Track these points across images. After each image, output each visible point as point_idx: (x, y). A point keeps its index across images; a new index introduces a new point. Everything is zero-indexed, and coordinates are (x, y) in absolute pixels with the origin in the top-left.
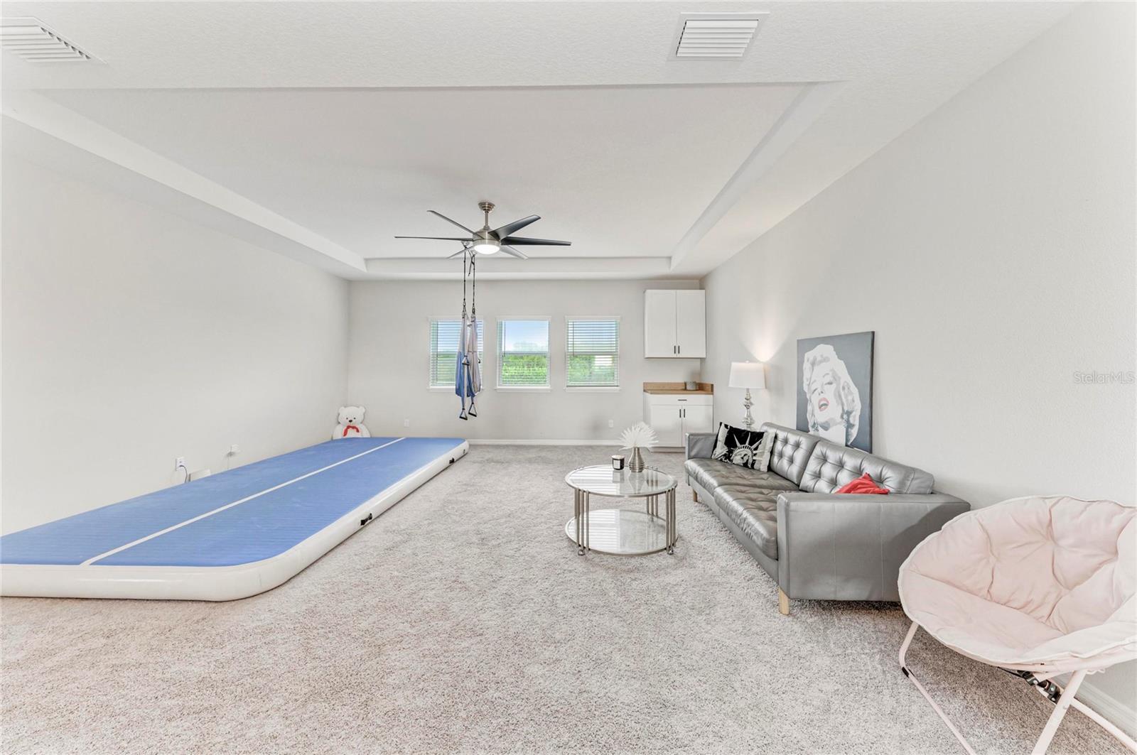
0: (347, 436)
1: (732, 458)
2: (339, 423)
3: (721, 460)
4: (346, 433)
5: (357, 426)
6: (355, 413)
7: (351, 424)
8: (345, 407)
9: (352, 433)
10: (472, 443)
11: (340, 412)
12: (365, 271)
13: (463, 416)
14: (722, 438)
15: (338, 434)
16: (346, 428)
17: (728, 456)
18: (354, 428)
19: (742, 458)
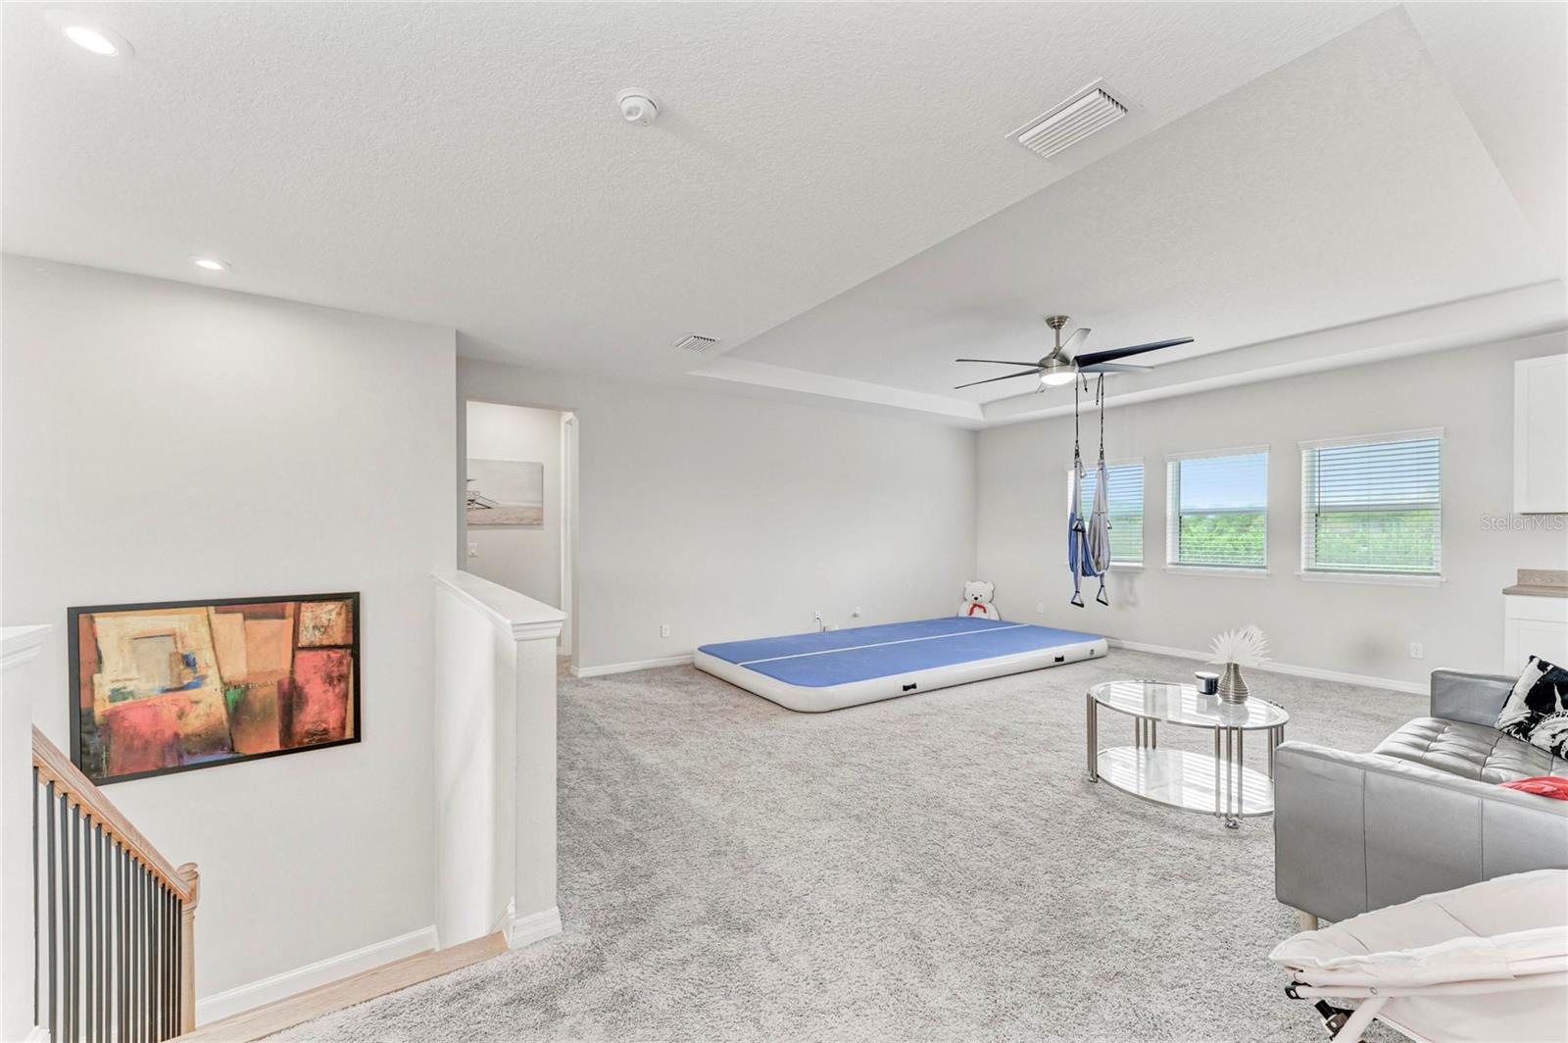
0: (973, 616)
1: (1530, 733)
2: (966, 600)
3: (1509, 733)
4: (971, 612)
5: (984, 605)
6: (981, 589)
7: (977, 602)
8: (972, 581)
9: (978, 613)
10: (1113, 644)
11: (967, 586)
12: (982, 418)
13: (1077, 600)
14: (1522, 689)
15: (964, 612)
16: (971, 606)
17: (1524, 729)
18: (981, 607)
19: (1554, 736)
